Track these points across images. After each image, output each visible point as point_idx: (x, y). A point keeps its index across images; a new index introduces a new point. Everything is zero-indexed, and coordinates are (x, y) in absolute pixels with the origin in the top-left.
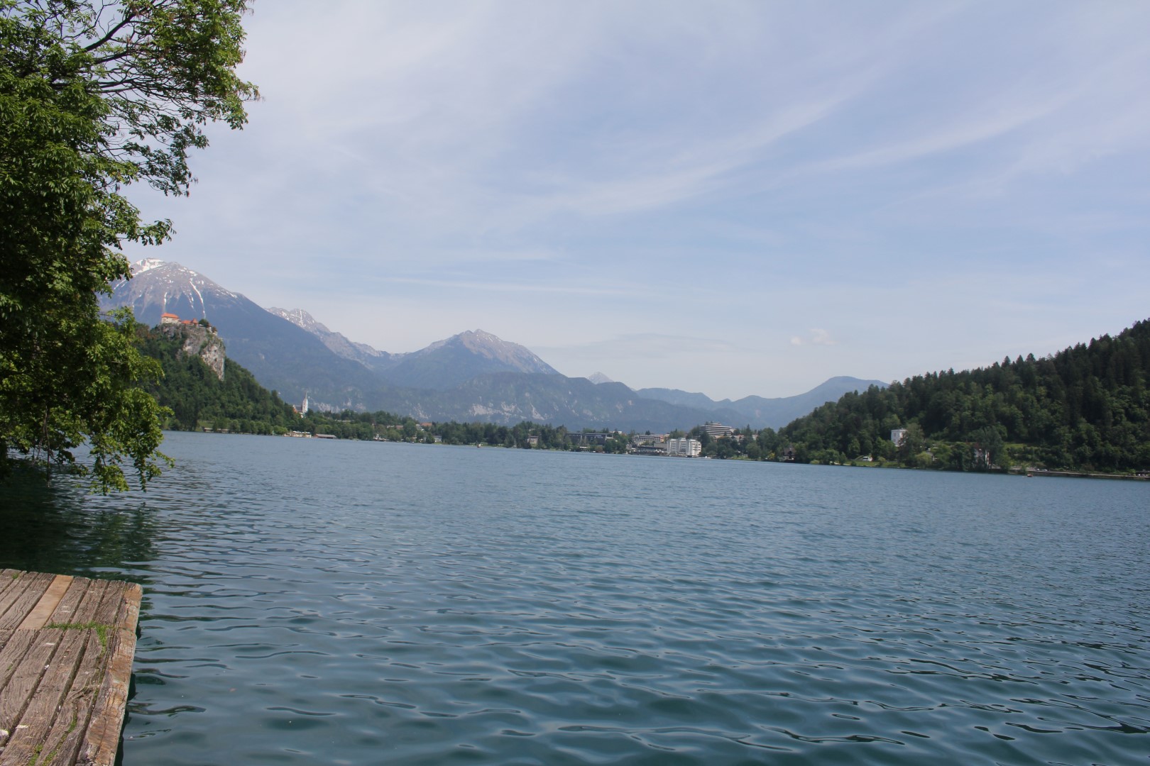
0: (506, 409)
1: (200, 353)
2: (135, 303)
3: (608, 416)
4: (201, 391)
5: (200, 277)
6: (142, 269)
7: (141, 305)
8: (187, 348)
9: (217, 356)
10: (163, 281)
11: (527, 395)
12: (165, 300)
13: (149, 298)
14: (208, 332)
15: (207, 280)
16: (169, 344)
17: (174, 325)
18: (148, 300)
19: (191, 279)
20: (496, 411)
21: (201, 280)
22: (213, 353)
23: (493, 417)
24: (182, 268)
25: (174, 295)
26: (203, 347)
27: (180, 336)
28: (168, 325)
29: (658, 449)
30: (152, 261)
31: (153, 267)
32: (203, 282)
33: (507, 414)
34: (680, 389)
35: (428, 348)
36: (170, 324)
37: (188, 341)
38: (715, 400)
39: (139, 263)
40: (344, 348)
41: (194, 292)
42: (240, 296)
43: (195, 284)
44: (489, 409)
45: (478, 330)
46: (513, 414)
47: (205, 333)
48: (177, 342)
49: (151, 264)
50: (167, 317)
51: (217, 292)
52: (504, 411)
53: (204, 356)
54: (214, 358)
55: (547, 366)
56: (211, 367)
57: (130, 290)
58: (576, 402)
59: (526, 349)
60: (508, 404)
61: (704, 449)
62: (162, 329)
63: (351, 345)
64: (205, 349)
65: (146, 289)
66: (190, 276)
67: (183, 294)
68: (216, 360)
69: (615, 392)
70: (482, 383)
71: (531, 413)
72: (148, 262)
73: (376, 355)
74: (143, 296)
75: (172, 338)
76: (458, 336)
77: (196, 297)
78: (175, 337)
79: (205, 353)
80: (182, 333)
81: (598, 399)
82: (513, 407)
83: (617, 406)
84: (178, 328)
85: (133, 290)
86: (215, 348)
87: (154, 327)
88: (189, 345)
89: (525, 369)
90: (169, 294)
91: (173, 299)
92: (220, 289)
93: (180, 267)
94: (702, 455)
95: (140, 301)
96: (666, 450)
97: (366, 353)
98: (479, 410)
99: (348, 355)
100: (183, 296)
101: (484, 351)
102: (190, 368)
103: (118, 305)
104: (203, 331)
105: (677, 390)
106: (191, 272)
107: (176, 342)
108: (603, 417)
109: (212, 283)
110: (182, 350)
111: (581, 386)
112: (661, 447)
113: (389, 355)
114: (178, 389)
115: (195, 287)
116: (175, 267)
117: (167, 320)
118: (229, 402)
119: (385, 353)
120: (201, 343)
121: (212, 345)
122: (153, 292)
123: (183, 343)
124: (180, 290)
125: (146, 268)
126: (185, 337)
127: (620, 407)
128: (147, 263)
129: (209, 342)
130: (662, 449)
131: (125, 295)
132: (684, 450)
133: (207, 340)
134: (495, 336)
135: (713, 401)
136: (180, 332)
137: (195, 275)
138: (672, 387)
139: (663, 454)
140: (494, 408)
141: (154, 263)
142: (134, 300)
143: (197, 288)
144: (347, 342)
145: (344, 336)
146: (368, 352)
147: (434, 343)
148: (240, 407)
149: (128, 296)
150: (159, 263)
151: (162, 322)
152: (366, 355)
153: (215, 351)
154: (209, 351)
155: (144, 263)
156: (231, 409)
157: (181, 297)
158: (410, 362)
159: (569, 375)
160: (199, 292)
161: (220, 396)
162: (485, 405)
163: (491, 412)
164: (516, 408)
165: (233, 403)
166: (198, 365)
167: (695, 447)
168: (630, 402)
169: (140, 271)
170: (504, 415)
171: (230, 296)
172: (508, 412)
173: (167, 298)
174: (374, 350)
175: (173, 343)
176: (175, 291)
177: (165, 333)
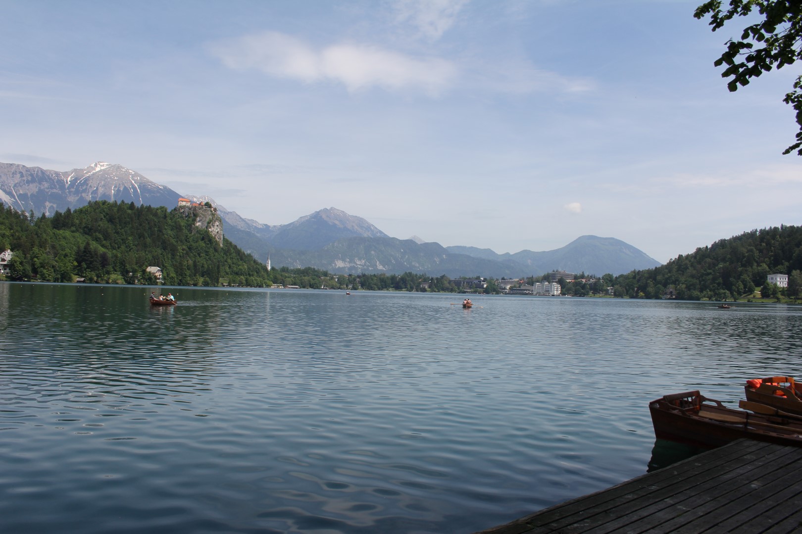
0: (358, 263)
1: (207, 227)
2: (92, 194)
3: (430, 266)
4: (214, 256)
5: (136, 174)
6: (95, 169)
7: (96, 195)
8: (198, 224)
9: (219, 230)
10: (111, 178)
11: (373, 252)
12: (113, 191)
13: (101, 190)
14: (211, 211)
15: (141, 177)
16: (185, 221)
17: (188, 207)
18: (101, 191)
19: (130, 176)
20: (352, 265)
21: (137, 176)
22: (216, 227)
23: (350, 268)
24: (124, 168)
25: (119, 187)
26: (209, 223)
27: (192, 215)
28: (184, 207)
29: (526, 290)
30: (101, 164)
31: (102, 168)
32: (139, 178)
33: (360, 266)
34: (474, 246)
35: (297, 221)
36: (185, 206)
37: (198, 219)
38: (499, 254)
39: (93, 165)
40: (239, 223)
41: (133, 185)
42: (165, 188)
43: (133, 180)
44: (346, 263)
45: (332, 208)
46: (363, 266)
47: (210, 212)
48: (191, 219)
49: (102, 166)
50: (183, 201)
51: (149, 185)
52: (357, 265)
53: (210, 229)
54: (217, 231)
55: (381, 232)
56: (215, 238)
57: (87, 185)
58: (407, 257)
59: (365, 220)
60: (360, 259)
61: (564, 290)
62: (179, 210)
63: (243, 220)
64: (210, 225)
65: (99, 184)
66: (130, 174)
67: (125, 187)
68: (218, 232)
69: (433, 249)
70: (340, 245)
71: (376, 266)
72: (99, 164)
73: (260, 227)
74: (97, 188)
75: (186, 217)
76: (318, 212)
77: (134, 188)
78: (188, 216)
79: (210, 228)
80: (193, 213)
81: (422, 254)
82: (363, 261)
83: (435, 259)
84: (190, 209)
85: (89, 185)
86: (217, 223)
87: (173, 208)
88: (199, 222)
89: (366, 235)
90: (115, 187)
91: (119, 191)
92: (151, 182)
93: (122, 167)
94: (563, 294)
95: (95, 192)
96: (532, 291)
97: (253, 226)
98: (340, 264)
99: (242, 227)
100: (125, 188)
101: (337, 222)
102: (203, 239)
103: (80, 195)
104: (208, 211)
105: (472, 247)
106: (130, 171)
107: (189, 219)
108: (426, 267)
109: (146, 178)
110: (194, 225)
111: (410, 246)
112: (528, 289)
113: (269, 226)
114: (199, 254)
115: (133, 182)
116: (119, 168)
117: (182, 203)
118: (233, 263)
119: (266, 225)
120: (207, 220)
121: (215, 222)
122: (104, 186)
123: (194, 220)
124: (123, 184)
125: (98, 169)
126: (195, 215)
127: (437, 260)
128: (98, 166)
129: (213, 218)
130: (529, 290)
131: (84, 188)
132: (548, 291)
133: (211, 218)
134: (344, 212)
135: (497, 254)
136: (192, 212)
137: (133, 173)
138: (468, 245)
139: (531, 294)
140: (350, 262)
141: (103, 165)
142: (90, 192)
143: (135, 182)
144: (241, 218)
145: (238, 214)
146: (254, 225)
147: (301, 218)
148: (240, 267)
149: (86, 189)
150: (107, 165)
151: (179, 205)
152: (253, 227)
153: (217, 226)
154: (213, 226)
155: (96, 165)
156: (235, 269)
157: (124, 189)
158: (285, 231)
159: (401, 239)
160: (136, 185)
161: (227, 259)
162: (344, 260)
163: (348, 265)
164: (365, 262)
165: (235, 264)
166: (208, 236)
167: (556, 289)
168: (444, 256)
169: (94, 171)
170: (357, 267)
171: (158, 187)
172: (360, 265)
173: (114, 190)
174: (259, 224)
175: (187, 221)
176: (120, 184)
177: (181, 213)
